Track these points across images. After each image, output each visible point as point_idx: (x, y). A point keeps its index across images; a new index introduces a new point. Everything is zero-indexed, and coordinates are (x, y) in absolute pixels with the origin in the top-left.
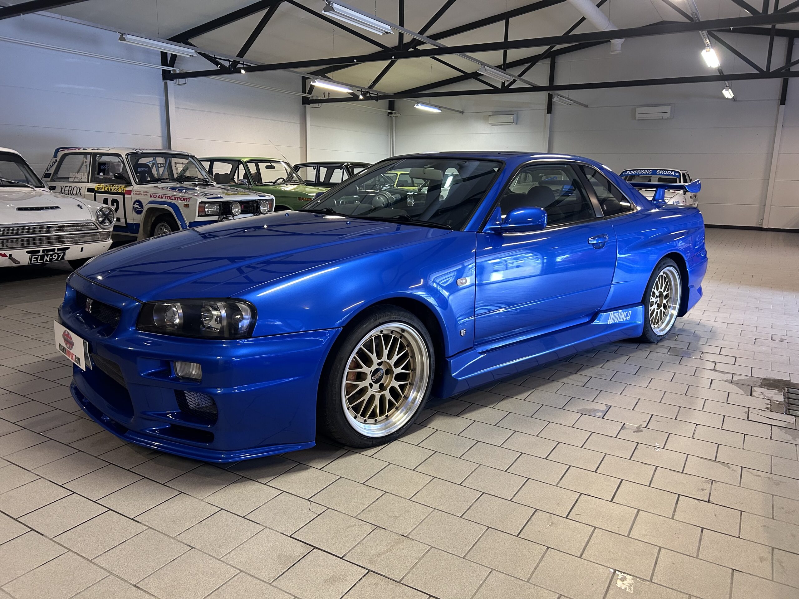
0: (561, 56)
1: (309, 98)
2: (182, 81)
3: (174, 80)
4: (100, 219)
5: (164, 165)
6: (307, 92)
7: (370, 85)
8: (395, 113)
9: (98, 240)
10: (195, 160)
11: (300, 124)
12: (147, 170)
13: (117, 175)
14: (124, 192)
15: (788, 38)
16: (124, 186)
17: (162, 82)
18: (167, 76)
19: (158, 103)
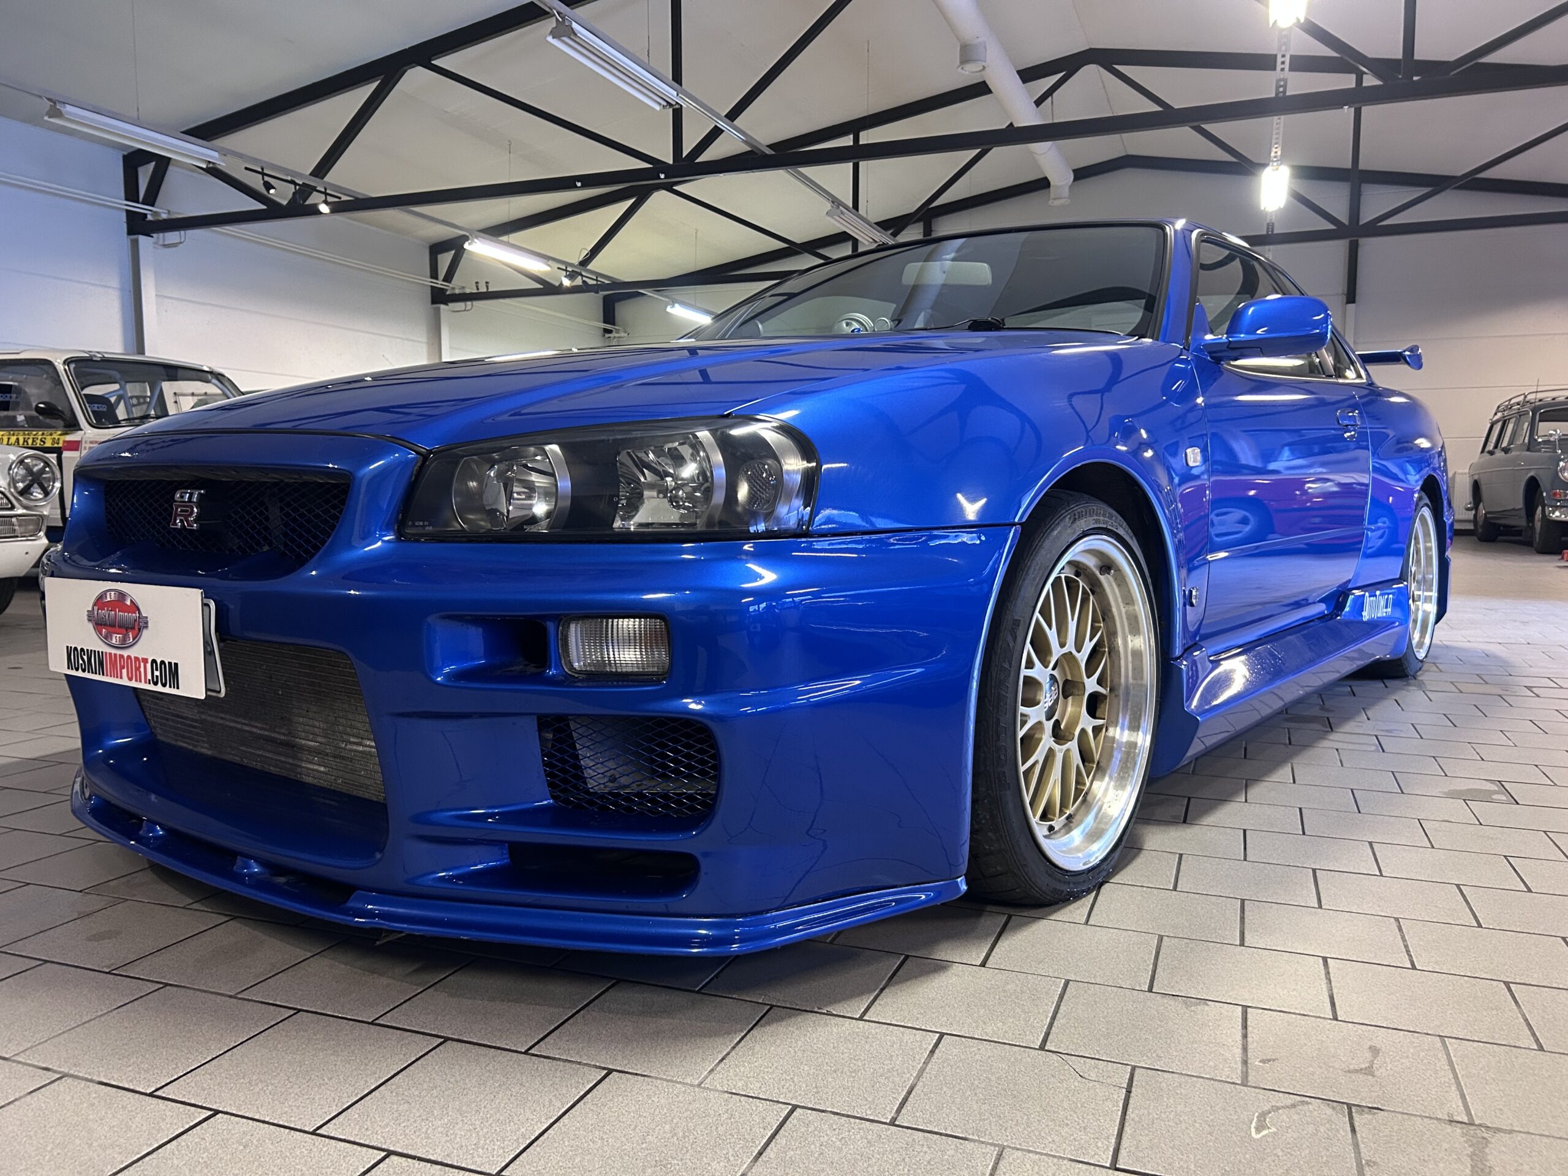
0: (940, 218)
1: (447, 290)
2: (172, 237)
3: (154, 235)
4: (21, 485)
5: (148, 400)
6: (442, 275)
7: (581, 259)
8: (618, 331)
9: (13, 536)
10: (227, 384)
11: (428, 343)
12: (105, 410)
13: (42, 406)
14: (60, 445)
15: (1349, 183)
16: (59, 432)
17: (125, 240)
18: (138, 225)
19: (115, 283)
